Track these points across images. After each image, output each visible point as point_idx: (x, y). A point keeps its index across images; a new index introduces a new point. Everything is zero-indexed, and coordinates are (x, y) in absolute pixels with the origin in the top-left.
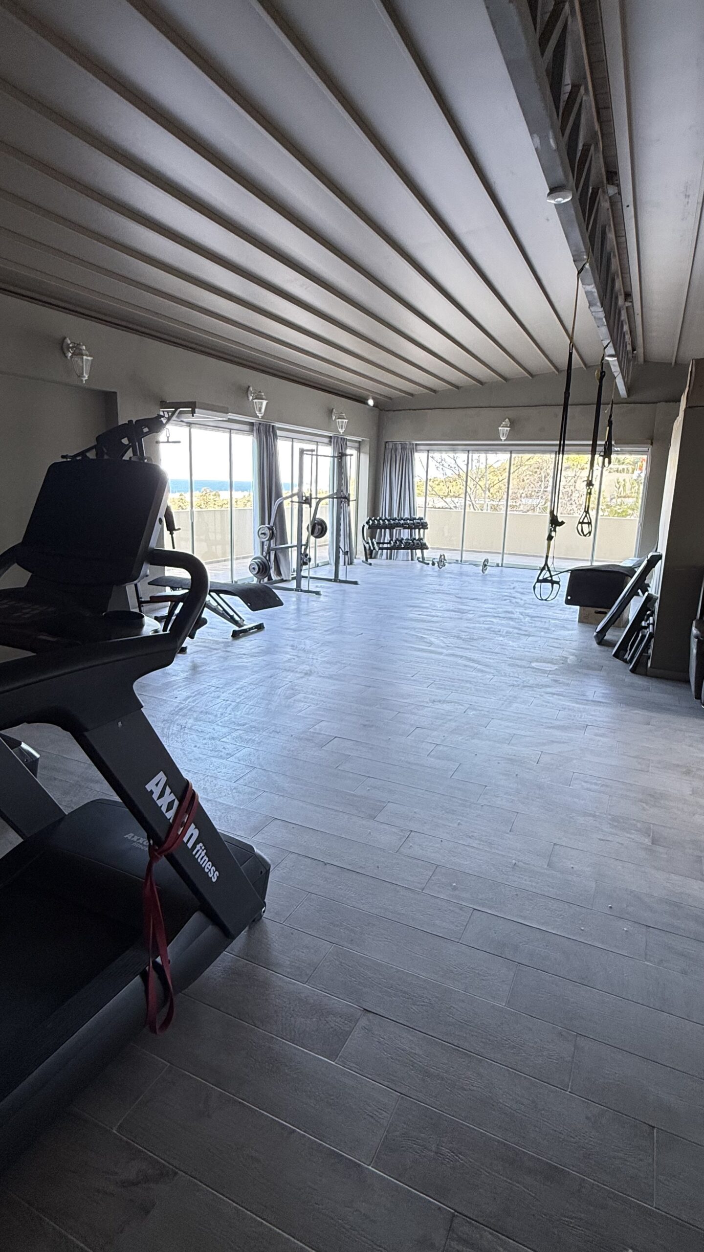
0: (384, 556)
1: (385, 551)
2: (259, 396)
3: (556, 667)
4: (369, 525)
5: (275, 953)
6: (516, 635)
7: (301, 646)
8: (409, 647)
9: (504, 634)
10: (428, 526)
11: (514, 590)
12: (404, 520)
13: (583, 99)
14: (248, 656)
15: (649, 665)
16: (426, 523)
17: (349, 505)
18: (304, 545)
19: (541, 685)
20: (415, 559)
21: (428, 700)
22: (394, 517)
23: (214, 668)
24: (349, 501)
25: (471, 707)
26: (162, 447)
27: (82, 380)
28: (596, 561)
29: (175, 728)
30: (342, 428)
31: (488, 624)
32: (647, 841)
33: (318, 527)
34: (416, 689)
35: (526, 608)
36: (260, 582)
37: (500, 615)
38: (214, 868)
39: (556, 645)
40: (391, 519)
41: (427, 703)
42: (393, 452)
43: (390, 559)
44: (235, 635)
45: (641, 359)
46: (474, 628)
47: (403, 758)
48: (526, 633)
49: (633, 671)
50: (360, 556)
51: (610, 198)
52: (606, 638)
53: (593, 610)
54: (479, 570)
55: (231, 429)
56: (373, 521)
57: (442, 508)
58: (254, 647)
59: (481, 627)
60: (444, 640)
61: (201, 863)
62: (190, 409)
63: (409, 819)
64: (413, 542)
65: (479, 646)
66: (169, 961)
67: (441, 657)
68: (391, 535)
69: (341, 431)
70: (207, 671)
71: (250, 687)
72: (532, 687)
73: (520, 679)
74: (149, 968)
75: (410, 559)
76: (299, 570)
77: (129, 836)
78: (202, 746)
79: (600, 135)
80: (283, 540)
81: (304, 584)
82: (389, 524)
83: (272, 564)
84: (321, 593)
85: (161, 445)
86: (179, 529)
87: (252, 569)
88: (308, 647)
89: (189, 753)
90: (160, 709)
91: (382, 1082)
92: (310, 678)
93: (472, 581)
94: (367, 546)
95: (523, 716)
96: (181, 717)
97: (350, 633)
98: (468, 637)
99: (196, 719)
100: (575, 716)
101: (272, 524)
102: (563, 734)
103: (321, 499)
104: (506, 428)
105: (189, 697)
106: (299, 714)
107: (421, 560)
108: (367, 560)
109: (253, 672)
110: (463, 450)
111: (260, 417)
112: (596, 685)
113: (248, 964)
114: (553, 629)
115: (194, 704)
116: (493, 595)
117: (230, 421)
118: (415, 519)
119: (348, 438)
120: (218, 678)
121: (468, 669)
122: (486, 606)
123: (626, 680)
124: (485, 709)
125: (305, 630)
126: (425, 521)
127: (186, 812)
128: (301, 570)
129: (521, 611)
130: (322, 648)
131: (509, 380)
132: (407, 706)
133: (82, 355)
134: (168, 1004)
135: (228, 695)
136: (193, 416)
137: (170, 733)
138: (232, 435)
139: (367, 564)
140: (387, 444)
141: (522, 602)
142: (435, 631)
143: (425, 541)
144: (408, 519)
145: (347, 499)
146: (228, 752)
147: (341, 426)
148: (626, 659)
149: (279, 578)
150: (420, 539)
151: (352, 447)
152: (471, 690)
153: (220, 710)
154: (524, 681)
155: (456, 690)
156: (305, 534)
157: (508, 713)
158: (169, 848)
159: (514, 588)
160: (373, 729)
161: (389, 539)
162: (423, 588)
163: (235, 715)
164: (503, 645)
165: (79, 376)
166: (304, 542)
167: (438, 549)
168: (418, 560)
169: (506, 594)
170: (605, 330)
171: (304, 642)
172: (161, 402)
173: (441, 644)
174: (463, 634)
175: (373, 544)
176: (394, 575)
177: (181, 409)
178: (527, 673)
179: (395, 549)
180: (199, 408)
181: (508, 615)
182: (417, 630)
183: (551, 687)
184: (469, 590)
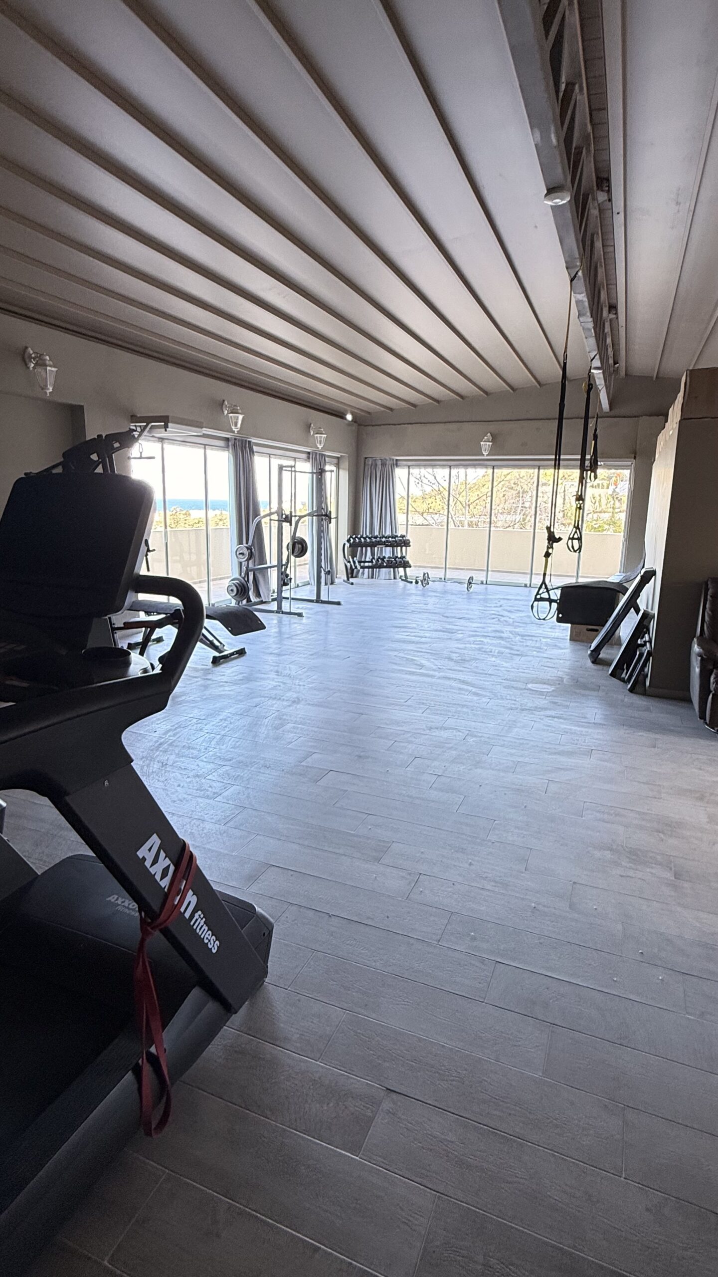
0: (366, 575)
1: (366, 570)
2: (234, 411)
3: (553, 689)
4: (350, 543)
5: (282, 1025)
6: (509, 655)
7: (286, 672)
8: (399, 670)
9: (496, 654)
10: (411, 544)
11: (502, 608)
12: (386, 538)
13: (578, 98)
14: (231, 684)
15: (648, 683)
16: (409, 540)
17: (329, 523)
18: (284, 565)
19: (540, 708)
20: (398, 577)
21: (424, 727)
22: (376, 534)
23: (195, 697)
24: (330, 518)
25: (470, 734)
26: (133, 463)
27: (46, 393)
28: (582, 577)
29: (156, 766)
30: (320, 444)
31: (478, 644)
32: (669, 876)
33: (298, 546)
34: (411, 716)
35: (516, 627)
36: (238, 604)
37: (489, 634)
38: (214, 937)
39: (548, 664)
40: (372, 537)
41: (424, 730)
42: (373, 467)
43: (372, 578)
44: (216, 661)
45: (622, 373)
46: (465, 649)
47: (404, 792)
48: (518, 653)
49: (631, 690)
50: (341, 575)
51: (599, 205)
52: (600, 656)
53: (584, 627)
54: (464, 587)
55: (205, 445)
56: (354, 539)
57: (423, 525)
58: (237, 673)
59: (471, 648)
60: (436, 662)
61: (200, 934)
62: (163, 424)
63: (417, 860)
64: (395, 560)
65: (472, 667)
66: (165, 1050)
67: (434, 680)
68: (373, 554)
69: (320, 447)
70: (187, 702)
71: (235, 718)
72: (532, 710)
73: (518, 701)
74: (143, 1062)
75: (392, 578)
76: (280, 591)
77: (112, 899)
78: (186, 785)
79: (592, 137)
80: (262, 560)
81: (286, 606)
82: (370, 542)
83: (251, 585)
84: (304, 615)
85: (132, 461)
86: (154, 550)
87: (230, 591)
88: (293, 673)
89: (172, 793)
90: (138, 745)
91: (413, 1178)
92: (298, 706)
93: (457, 600)
94: (348, 565)
95: (525, 742)
96: (161, 753)
97: (335, 657)
98: (460, 658)
99: (178, 755)
100: (578, 740)
101: (250, 543)
102: (569, 760)
103: (301, 517)
104: (488, 443)
105: (169, 731)
106: (288, 747)
107: (404, 578)
108: (348, 579)
109: (236, 701)
110: (443, 466)
111: (236, 432)
112: (596, 706)
113: (251, 1039)
114: (546, 648)
115: (174, 739)
116: (480, 614)
117: (205, 436)
118: (397, 536)
119: (327, 454)
120: (199, 708)
121: (463, 692)
122: (474, 625)
123: (626, 700)
124: (485, 735)
125: (289, 655)
126: (407, 538)
127: (183, 878)
128: (282, 591)
129: (511, 630)
130: (308, 674)
131: (491, 394)
132: (404, 734)
133: (46, 366)
134: (165, 1098)
135: (212, 727)
136: (166, 430)
137: (151, 771)
138: (207, 450)
139: (349, 583)
140: (367, 460)
141: (511, 620)
142: (425, 652)
143: (408, 559)
144: (389, 537)
145: (328, 516)
146: (215, 791)
147: (320, 441)
148: (624, 678)
149: (258, 600)
150: (402, 557)
151: (330, 463)
152: (468, 715)
153: (203, 744)
154: (522, 704)
155: (452, 715)
156: (285, 553)
157: (509, 739)
158: (165, 921)
159: (501, 606)
160: (370, 760)
161: (371, 557)
162: (409, 608)
163: (220, 749)
164: (496, 666)
165: (43, 389)
166: (284, 562)
167: (420, 567)
168: (400, 578)
169: (493, 612)
170: (592, 341)
171: (289, 668)
172: (132, 416)
173: (433, 666)
174: (454, 655)
175: (354, 562)
176: (377, 595)
177: (153, 424)
178: (524, 695)
179: (376, 568)
180: (172, 422)
181: (498, 634)
182: (406, 652)
183: (550, 709)
184: (455, 609)
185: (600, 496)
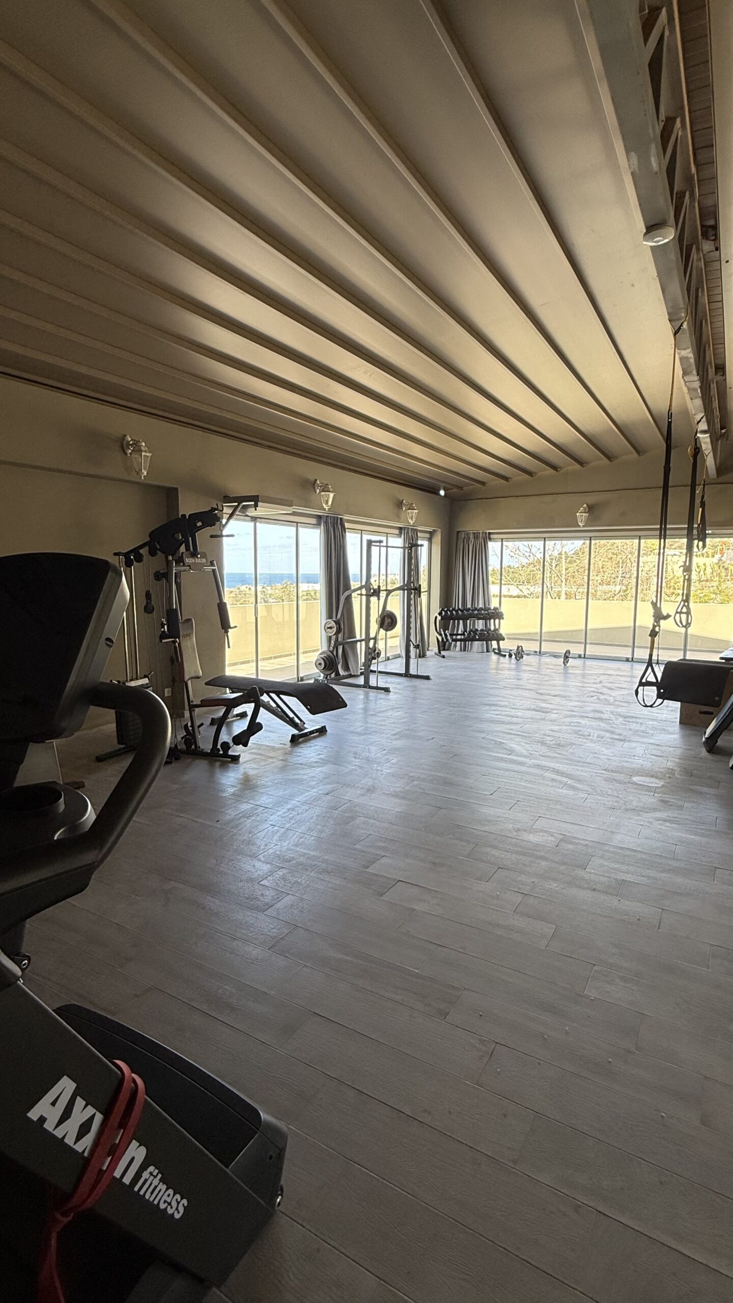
0: (458, 648)
1: (458, 643)
2: (326, 489)
3: (662, 783)
4: (442, 616)
6: (610, 740)
7: (365, 754)
8: (487, 755)
9: (595, 738)
10: (505, 616)
11: (601, 685)
12: (478, 610)
13: (680, 132)
16: (502, 613)
17: (420, 596)
18: (373, 639)
19: (647, 808)
20: (491, 650)
21: (510, 828)
22: (468, 607)
23: (267, 781)
24: (420, 592)
25: (565, 840)
27: (141, 477)
30: (412, 519)
31: (575, 726)
33: (387, 621)
36: (325, 679)
37: (588, 715)
38: (178, 1196)
39: (656, 752)
40: (464, 610)
42: (465, 542)
43: (465, 650)
44: (294, 740)
45: (731, 437)
46: (560, 731)
48: (621, 738)
50: (433, 648)
51: (704, 256)
52: (717, 745)
53: (698, 709)
54: (560, 662)
55: (297, 523)
56: (446, 612)
57: (518, 596)
58: (313, 754)
59: (567, 730)
60: (527, 746)
61: (151, 1199)
62: (253, 503)
64: (488, 633)
65: (568, 754)
67: (524, 768)
68: (465, 626)
69: (412, 522)
70: (258, 786)
72: (637, 811)
73: (621, 799)
75: (485, 651)
76: (367, 664)
78: (236, 892)
79: (696, 178)
80: (352, 633)
81: (373, 681)
82: (462, 615)
83: (340, 658)
84: (391, 690)
85: (224, 538)
87: (318, 665)
88: (372, 756)
92: (372, 796)
93: (553, 675)
94: (440, 637)
95: (630, 853)
96: (218, 849)
97: (419, 738)
98: (554, 742)
99: (235, 853)
100: (697, 854)
101: (339, 617)
102: (688, 880)
103: (390, 591)
104: (584, 514)
105: (232, 821)
106: (355, 847)
107: (497, 651)
108: (440, 652)
109: (309, 787)
110: (538, 538)
111: (327, 510)
112: (716, 808)
114: (652, 732)
115: (236, 830)
116: (578, 691)
117: (294, 514)
118: (490, 609)
119: (419, 529)
120: (268, 794)
121: (557, 785)
122: (570, 704)
124: (583, 842)
125: (370, 734)
126: (500, 611)
128: (370, 665)
130: (387, 757)
131: (586, 464)
132: (486, 837)
133: (141, 451)
135: (277, 819)
136: (256, 510)
138: (299, 528)
139: (440, 656)
140: (459, 534)
141: (611, 698)
142: (515, 735)
143: (502, 631)
144: (482, 609)
145: (418, 590)
146: (267, 901)
147: (411, 517)
149: (347, 673)
150: (496, 630)
151: (423, 538)
152: (562, 814)
154: (626, 802)
156: (374, 627)
157: (611, 848)
158: (83, 1199)
159: (600, 682)
160: (445, 868)
161: (463, 630)
162: (500, 683)
163: (281, 846)
164: (595, 753)
165: (138, 473)
166: (372, 635)
167: (514, 639)
168: (493, 651)
169: (592, 689)
170: (698, 402)
171: (369, 749)
172: (224, 497)
173: (524, 751)
174: (548, 738)
175: (446, 635)
176: (470, 669)
177: (244, 504)
178: (628, 790)
179: (469, 641)
180: (262, 502)
181: (597, 715)
182: (495, 734)
183: (660, 810)
184: (550, 685)
185: (705, 565)
